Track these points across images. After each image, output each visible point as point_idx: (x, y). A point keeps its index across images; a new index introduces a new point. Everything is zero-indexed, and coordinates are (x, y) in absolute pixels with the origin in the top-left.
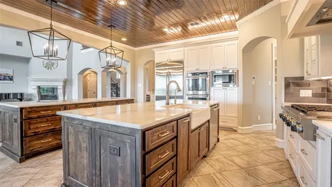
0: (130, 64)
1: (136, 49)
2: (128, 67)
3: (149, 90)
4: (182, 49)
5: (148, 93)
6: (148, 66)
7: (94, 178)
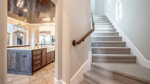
0: (28, 31)
1: (31, 24)
2: (27, 32)
3: (37, 42)
4: (50, 27)
5: (36, 43)
6: (36, 32)
7: (18, 65)
